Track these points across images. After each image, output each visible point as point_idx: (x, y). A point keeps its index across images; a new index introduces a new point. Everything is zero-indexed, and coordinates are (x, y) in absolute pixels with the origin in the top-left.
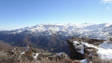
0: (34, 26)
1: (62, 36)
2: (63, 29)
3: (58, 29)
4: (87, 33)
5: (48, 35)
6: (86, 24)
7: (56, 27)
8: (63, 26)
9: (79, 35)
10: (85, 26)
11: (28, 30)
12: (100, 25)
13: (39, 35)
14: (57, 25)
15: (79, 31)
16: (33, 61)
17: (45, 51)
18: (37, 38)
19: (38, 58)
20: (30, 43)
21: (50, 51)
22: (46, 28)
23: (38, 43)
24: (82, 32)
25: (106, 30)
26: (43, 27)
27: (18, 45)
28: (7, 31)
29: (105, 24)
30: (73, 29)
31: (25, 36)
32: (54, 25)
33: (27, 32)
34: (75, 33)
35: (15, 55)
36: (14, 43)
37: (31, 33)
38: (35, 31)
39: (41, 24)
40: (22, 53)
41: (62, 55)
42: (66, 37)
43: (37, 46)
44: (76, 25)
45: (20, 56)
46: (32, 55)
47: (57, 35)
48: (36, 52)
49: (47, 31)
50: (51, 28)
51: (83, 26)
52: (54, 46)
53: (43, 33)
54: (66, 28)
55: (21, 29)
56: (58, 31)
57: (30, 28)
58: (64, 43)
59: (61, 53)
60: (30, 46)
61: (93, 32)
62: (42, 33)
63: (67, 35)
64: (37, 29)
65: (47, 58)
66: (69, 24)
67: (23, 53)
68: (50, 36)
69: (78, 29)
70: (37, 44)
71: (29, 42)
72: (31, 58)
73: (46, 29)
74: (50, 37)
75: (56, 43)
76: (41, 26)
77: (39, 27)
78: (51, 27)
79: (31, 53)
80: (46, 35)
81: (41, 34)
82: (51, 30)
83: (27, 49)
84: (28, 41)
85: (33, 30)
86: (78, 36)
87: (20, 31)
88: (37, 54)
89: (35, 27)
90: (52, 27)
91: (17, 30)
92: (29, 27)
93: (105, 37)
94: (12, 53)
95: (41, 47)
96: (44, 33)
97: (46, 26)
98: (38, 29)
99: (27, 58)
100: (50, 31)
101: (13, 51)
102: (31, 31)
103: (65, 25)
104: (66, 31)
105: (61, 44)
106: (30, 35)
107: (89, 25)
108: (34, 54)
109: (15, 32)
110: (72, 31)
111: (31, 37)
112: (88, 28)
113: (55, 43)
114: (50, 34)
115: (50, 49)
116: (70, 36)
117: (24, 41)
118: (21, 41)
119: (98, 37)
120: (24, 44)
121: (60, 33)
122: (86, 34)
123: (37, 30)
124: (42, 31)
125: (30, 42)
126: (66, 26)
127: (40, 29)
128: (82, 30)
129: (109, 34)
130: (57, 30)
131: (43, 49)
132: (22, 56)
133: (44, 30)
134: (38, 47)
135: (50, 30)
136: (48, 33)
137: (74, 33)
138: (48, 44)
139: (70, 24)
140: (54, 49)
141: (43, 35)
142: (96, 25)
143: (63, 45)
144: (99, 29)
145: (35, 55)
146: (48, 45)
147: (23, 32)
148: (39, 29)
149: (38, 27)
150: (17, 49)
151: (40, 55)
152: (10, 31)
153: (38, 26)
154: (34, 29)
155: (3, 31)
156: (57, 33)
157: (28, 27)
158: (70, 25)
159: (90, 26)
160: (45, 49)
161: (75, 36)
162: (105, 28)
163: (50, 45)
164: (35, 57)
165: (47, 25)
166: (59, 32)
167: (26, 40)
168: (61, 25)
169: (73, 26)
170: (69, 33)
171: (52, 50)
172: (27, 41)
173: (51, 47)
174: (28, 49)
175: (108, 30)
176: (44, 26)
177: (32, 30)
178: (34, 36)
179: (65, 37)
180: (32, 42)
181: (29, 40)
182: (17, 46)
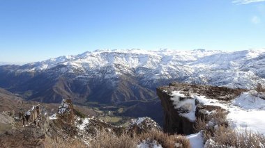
0: (79, 55)
1: (145, 79)
2: (148, 62)
3: (135, 63)
4: (204, 72)
5: (111, 76)
6: (202, 50)
7: (131, 59)
8: (146, 55)
9: (186, 78)
10: (201, 55)
11: (65, 64)
12: (235, 53)
13: (89, 77)
14: (133, 52)
15: (186, 69)
16: (76, 137)
17: (105, 113)
18: (86, 84)
19: (87, 131)
20: (69, 94)
21: (116, 114)
22: (107, 59)
23: (87, 94)
24: (193, 71)
25: (249, 65)
26: (100, 57)
27: (42, 99)
28: (14, 67)
29: (246, 52)
30: (172, 64)
32: (126, 52)
33: (63, 70)
34: (175, 73)
35: (35, 122)
36: (30, 95)
37: (72, 71)
38: (80, 66)
39: (96, 51)
40: (51, 118)
41: (144, 123)
42: (154, 82)
43: (86, 102)
44: (178, 54)
45: (46, 125)
46: (73, 122)
47: (133, 78)
48: (82, 116)
49: (109, 67)
50: (119, 61)
51: (195, 57)
52: (126, 101)
53: (100, 72)
54: (154, 60)
55: (48, 62)
56: (135, 66)
57: (68, 60)
58: (149, 95)
59: (142, 119)
60: (68, 101)
61: (217, 71)
62: (97, 70)
63: (157, 77)
64: (85, 61)
65: (110, 130)
66: (162, 51)
67: (54, 117)
68: (116, 79)
69: (184, 63)
70: (86, 97)
71: (66, 92)
72: (72, 128)
73: (107, 62)
74: (118, 82)
75: (131, 96)
76: (95, 54)
77: (92, 56)
78: (120, 59)
79: (70, 118)
80: (107, 77)
81: (96, 73)
82: (119, 65)
83: (63, 107)
84: (64, 90)
85: (76, 64)
86: (183, 80)
87: (45, 67)
88: (86, 121)
89: (80, 57)
90: (122, 57)
91: (38, 64)
92: (67, 57)
93: (246, 83)
94: (27, 117)
95: (97, 103)
96: (103, 71)
97: (107, 56)
98: (87, 62)
99: (63, 128)
100: (117, 66)
101: (29, 113)
102: (71, 67)
103: (152, 54)
104: (155, 68)
105: (143, 97)
106: (68, 75)
107: (209, 54)
108: (79, 119)
109: (33, 69)
110: (169, 68)
111: (71, 80)
112: (205, 60)
113: (128, 95)
114: (117, 73)
115: (118, 109)
116: (164, 79)
117: (55, 90)
118: (48, 90)
119: (230, 81)
120: (54, 97)
121: (141, 73)
122: (201, 76)
123: (87, 64)
124: (97, 66)
125: (69, 91)
126: (156, 55)
127: (93, 63)
128: (193, 64)
129: (256, 74)
130: (133, 64)
131: (100, 109)
132: (50, 125)
133: (103, 65)
134: (89, 103)
135: (116, 65)
136: (113, 72)
137: (172, 72)
138: (112, 97)
139: (165, 50)
140: (126, 109)
141: (100, 75)
142: (226, 55)
143: (147, 101)
144: (232, 62)
145: (80, 122)
146: (113, 100)
147: (53, 69)
148: (89, 62)
149: (89, 58)
150: (37, 108)
151: (92, 123)
152: (21, 65)
153: (88, 54)
154: (79, 61)
155: (7, 66)
156: (134, 71)
157: (64, 57)
158: (165, 54)
159: (211, 56)
160: (106, 109)
161: (176, 80)
162: (247, 61)
163: (116, 100)
164: (82, 127)
165: (110, 51)
166: (139, 69)
167: (59, 87)
168: (144, 52)
169: (171, 57)
170: (162, 73)
171: (121, 111)
172: (61, 89)
173: (119, 105)
174: (65, 109)
175: (253, 67)
176: (103, 54)
177: (72, 64)
178: (79, 78)
179: (152, 81)
180: (75, 92)
181: (66, 88)
182: (38, 101)
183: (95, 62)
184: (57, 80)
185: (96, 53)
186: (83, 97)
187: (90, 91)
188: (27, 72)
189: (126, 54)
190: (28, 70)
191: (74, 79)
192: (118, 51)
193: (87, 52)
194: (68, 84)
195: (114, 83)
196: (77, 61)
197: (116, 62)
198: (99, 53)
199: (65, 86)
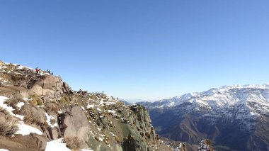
0: (204, 93)
5: (245, 116)
11: (191, 101)
13: (217, 116)
18: (213, 124)
20: (196, 134)
22: (238, 97)
23: (216, 135)
26: (228, 95)
27: (170, 135)
31: (184, 116)
32: (263, 88)
33: (189, 107)
36: (160, 130)
37: (197, 109)
38: (206, 104)
39: (223, 87)
43: (215, 145)
49: (241, 106)
50: (254, 98)
53: (230, 111)
55: (175, 99)
57: (194, 97)
62: (227, 109)
64: (211, 98)
68: (252, 121)
71: (193, 132)
73: (237, 100)
74: (254, 124)
76: (222, 90)
77: (219, 93)
78: (254, 96)
80: (238, 117)
81: (225, 112)
82: (255, 103)
84: (190, 129)
85: (202, 102)
87: (172, 104)
89: (206, 94)
90: (257, 94)
91: (166, 102)
92: (192, 95)
96: (234, 110)
97: (236, 92)
98: (214, 100)
100: (252, 104)
102: (196, 105)
106: (194, 114)
109: (162, 106)
111: (197, 119)
114: (252, 113)
117: (181, 128)
118: (175, 127)
120: (181, 134)
124: (227, 104)
125: (195, 131)
127: (221, 101)
133: (233, 103)
134: (219, 146)
135: (250, 104)
136: (247, 112)
138: (248, 143)
141: (230, 115)
146: (249, 146)
147: (179, 106)
148: (216, 99)
149: (216, 95)
152: (152, 102)
153: (214, 91)
154: (204, 98)
155: (142, 103)
157: (189, 94)
163: (254, 148)
165: (240, 87)
167: (186, 126)
172: (188, 127)
176: (232, 90)
177: (199, 101)
178: (205, 117)
180: (201, 131)
181: (192, 127)
182: (167, 137)
183: (223, 99)
184: (184, 118)
185: (224, 90)
186: (211, 138)
187: (218, 132)
188: (157, 109)
189: (263, 90)
190: (157, 107)
191: (200, 117)
192: (251, 86)
193: (213, 89)
194: (194, 122)
195: (249, 125)
196: (203, 99)
197: (249, 100)
198: (227, 90)
199: (191, 125)
